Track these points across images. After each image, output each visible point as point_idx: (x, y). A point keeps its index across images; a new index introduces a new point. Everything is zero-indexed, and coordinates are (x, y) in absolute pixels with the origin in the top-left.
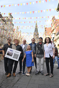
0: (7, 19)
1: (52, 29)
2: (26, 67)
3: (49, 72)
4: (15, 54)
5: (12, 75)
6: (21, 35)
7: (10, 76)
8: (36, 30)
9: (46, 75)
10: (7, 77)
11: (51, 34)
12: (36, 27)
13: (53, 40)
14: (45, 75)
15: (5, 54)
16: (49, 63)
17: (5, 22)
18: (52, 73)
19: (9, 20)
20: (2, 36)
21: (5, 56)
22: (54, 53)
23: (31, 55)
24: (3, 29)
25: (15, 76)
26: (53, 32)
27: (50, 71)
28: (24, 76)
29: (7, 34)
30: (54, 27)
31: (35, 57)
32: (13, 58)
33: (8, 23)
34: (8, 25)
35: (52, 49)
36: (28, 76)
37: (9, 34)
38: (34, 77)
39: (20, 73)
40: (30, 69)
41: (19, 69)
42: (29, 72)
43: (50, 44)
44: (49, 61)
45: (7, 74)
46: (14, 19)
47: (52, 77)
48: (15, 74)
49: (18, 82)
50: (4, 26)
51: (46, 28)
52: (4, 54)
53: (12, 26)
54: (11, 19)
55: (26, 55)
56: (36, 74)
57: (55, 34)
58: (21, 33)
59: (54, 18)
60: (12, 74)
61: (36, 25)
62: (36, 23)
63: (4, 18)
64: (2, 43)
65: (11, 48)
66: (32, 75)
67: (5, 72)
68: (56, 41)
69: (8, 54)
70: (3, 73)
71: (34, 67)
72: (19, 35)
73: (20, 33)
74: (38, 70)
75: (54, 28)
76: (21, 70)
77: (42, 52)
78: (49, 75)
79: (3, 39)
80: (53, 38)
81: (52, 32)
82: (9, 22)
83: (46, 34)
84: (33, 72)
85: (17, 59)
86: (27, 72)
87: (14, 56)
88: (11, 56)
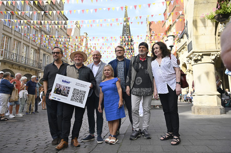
0: (49, 2)
1: (167, 26)
2: (105, 123)
4: (74, 89)
8: (126, 30)
10: (58, 150)
12: (127, 21)
17: (43, 13)
19: (53, 6)
20: (39, 49)
21: (51, 98)
23: (115, 90)
24: (41, 30)
25: (79, 146)
26: (170, 33)
28: (101, 146)
29: (53, 44)
30: (171, 18)
31: (128, 93)
34: (51, 18)
36: (111, 144)
37: (57, 42)
38: (127, 146)
39: (90, 138)
40: (115, 125)
41: (88, 130)
42: (113, 134)
45: (58, 144)
48: (77, 142)
50: (43, 22)
51: (150, 24)
53: (64, 22)
55: (103, 92)
56: (131, 139)
57: (173, 36)
58: (88, 39)
60: (70, 141)
61: (126, 16)
62: (126, 12)
64: (40, 67)
65: (65, 75)
66: (120, 142)
67: (50, 139)
69: (58, 91)
70: (46, 141)
71: (126, 121)
72: (84, 44)
73: (85, 40)
75: (171, 23)
76: (92, 130)
77: (148, 82)
79: (42, 58)
81: (166, 32)
82: (55, 12)
83: (152, 37)
84: (125, 134)
85: (82, 103)
86: (109, 134)
87: (73, 96)
88: (66, 95)
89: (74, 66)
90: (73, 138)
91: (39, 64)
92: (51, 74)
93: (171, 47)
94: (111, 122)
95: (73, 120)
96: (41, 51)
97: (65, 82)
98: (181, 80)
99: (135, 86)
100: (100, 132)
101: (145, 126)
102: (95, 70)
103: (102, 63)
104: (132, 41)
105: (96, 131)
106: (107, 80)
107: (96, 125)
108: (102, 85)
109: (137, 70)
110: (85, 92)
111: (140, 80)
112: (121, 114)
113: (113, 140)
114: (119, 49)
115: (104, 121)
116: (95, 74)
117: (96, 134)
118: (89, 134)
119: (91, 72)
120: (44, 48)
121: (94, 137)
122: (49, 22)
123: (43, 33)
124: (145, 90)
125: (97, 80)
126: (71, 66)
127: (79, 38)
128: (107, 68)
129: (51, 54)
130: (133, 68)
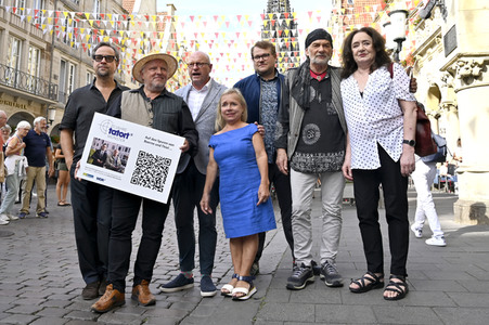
2: (223, 243)
4: (141, 154)
5: (128, 296)
7: (117, 303)
9: (363, 289)
10: (99, 312)
14: (354, 286)
15: (77, 158)
16: (382, 213)
20: (50, 47)
21: (79, 175)
22: (410, 137)
23: (249, 156)
25: (153, 303)
28: (210, 303)
29: (85, 33)
31: (283, 167)
32: (134, 181)
36: (236, 299)
37: (96, 30)
38: (280, 305)
39: (183, 282)
40: (249, 250)
41: (177, 260)
42: (243, 273)
43: (381, 74)
45: (98, 296)
48: (148, 293)
52: (69, 160)
55: (218, 160)
56: (290, 288)
57: (406, 13)
60: (129, 289)
64: (52, 96)
65: (118, 116)
66: (261, 294)
67: (79, 281)
69: (98, 158)
70: (68, 288)
71: (276, 238)
72: (166, 34)
74: (303, 256)
76: (186, 261)
77: (335, 135)
78: (377, 285)
79: (57, 70)
80: (395, 45)
84: (273, 274)
85: (160, 189)
86: (231, 273)
87: (138, 171)
88: (119, 169)
89: (140, 91)
90: (136, 280)
91: (49, 86)
92: (85, 112)
93: (400, 41)
94: (238, 242)
95: (137, 235)
96: (56, 53)
97: (117, 133)
99: (301, 147)
100: (208, 266)
101: (325, 254)
102: (196, 102)
103: (214, 84)
104: (292, 25)
105: (197, 263)
106: (228, 128)
107: (197, 249)
108: (214, 141)
109: (306, 107)
110: (168, 162)
111: (315, 133)
112: (265, 220)
113: (243, 289)
114: (262, 52)
115: (219, 237)
116: (195, 112)
117: (196, 274)
118: (179, 272)
119: (185, 107)
120: (64, 45)
121: (191, 281)
124: (327, 159)
125: (201, 128)
126: (134, 92)
127: (153, 17)
128: (229, 98)
129: (80, 60)
130: (292, 100)
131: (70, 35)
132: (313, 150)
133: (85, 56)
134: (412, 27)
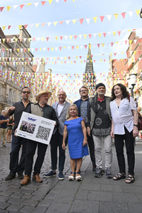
0: (16, 39)
1: (129, 64)
3: (124, 171)
4: (40, 127)
6: (51, 81)
8: (90, 67)
9: (118, 179)
11: (128, 77)
12: (90, 58)
13: (132, 92)
14: (115, 178)
16: (125, 149)
17: (11, 50)
18: (131, 171)
19: (20, 43)
20: (6, 84)
21: (16, 134)
24: (8, 66)
25: (42, 182)
26: (133, 71)
27: (127, 167)
28: (62, 182)
29: (19, 79)
30: (133, 57)
32: (37, 137)
33: (18, 50)
34: (18, 55)
35: (130, 114)
37: (23, 78)
38: (88, 184)
39: (52, 174)
41: (50, 165)
43: (125, 101)
44: (125, 142)
46: (34, 39)
47: (132, 182)
49: (49, 197)
50: (10, 59)
51: (113, 61)
53: (30, 59)
54: (25, 39)
55: (68, 130)
57: (136, 75)
58: (53, 75)
59: (132, 36)
61: (89, 53)
62: (89, 50)
63: (8, 40)
64: (6, 102)
68: (139, 92)
72: (48, 80)
73: (49, 76)
75: (134, 61)
76: (54, 167)
79: (8, 92)
80: (132, 87)
81: (129, 70)
82: (22, 50)
83: (115, 75)
84: (85, 171)
85: (47, 139)
86: (70, 171)
88: (31, 132)
89: (38, 104)
91: (5, 98)
93: (133, 85)
95: (36, 156)
96: (8, 86)
97: (31, 119)
98: (138, 123)
102: (60, 109)
104: (94, 78)
105: (58, 166)
106: (71, 119)
110: (50, 130)
111: (100, 121)
114: (83, 89)
117: (57, 171)
120: (11, 83)
122: (16, 59)
123: (10, 69)
126: (36, 104)
127: (43, 74)
129: (16, 89)
130: (92, 109)
131: (13, 80)
132: (99, 127)
133: (18, 87)
134: (138, 80)
